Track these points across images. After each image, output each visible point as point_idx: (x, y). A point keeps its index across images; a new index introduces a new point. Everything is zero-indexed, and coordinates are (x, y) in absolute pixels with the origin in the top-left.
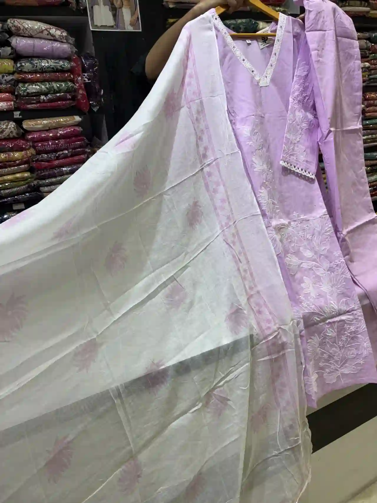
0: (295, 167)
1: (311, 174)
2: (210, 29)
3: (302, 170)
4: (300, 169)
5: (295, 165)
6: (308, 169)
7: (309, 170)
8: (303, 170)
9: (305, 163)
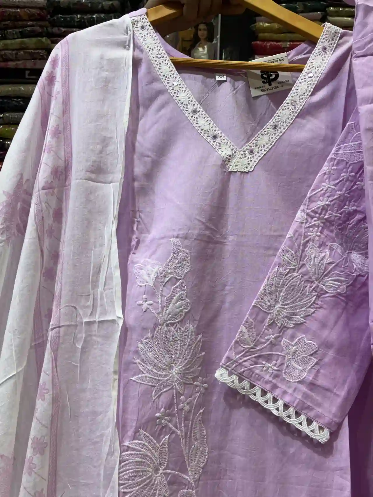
0: (264, 393)
1: (315, 425)
2: (124, 45)
3: (286, 406)
4: (280, 403)
5: (268, 387)
6: (309, 408)
7: (311, 414)
8: (291, 410)
9: (303, 388)
